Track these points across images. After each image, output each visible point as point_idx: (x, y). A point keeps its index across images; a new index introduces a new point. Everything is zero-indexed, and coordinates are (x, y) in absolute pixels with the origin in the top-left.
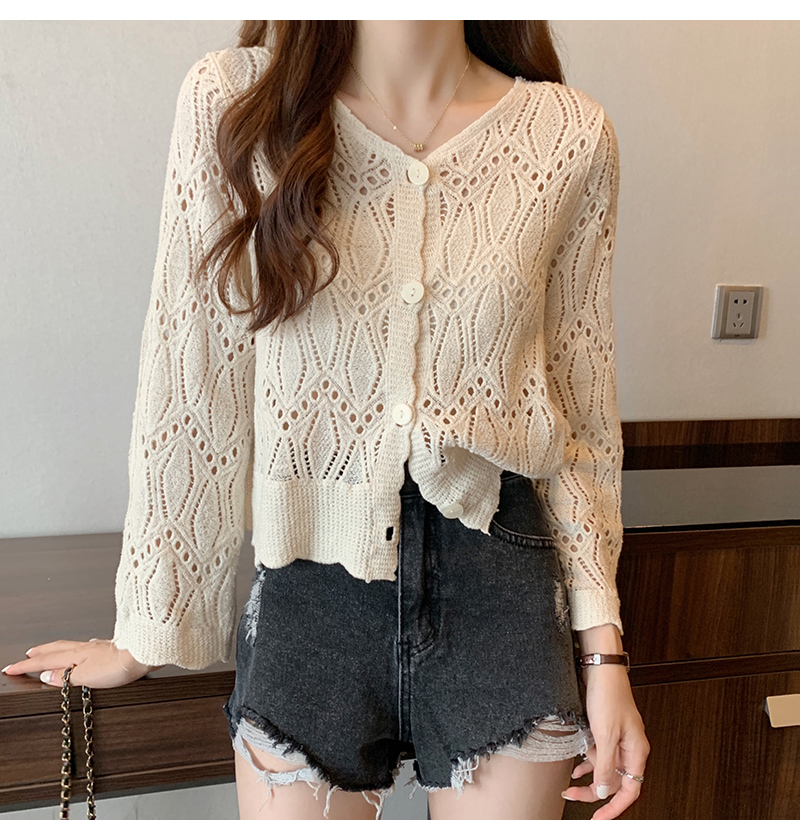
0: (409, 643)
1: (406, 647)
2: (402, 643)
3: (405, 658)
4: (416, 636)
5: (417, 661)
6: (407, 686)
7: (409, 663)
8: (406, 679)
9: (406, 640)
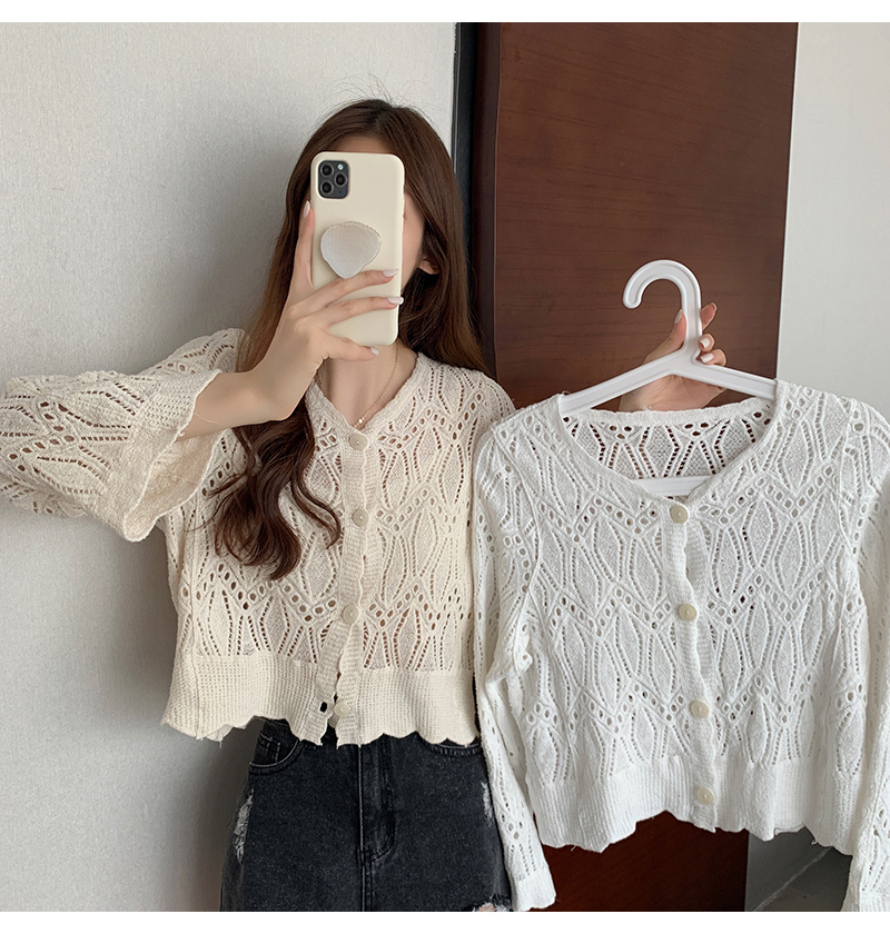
0: (370, 851)
1: (367, 854)
2: (364, 851)
3: (367, 864)
4: (375, 845)
5: (378, 864)
6: (369, 885)
7: (370, 866)
8: (369, 879)
9: (367, 848)
